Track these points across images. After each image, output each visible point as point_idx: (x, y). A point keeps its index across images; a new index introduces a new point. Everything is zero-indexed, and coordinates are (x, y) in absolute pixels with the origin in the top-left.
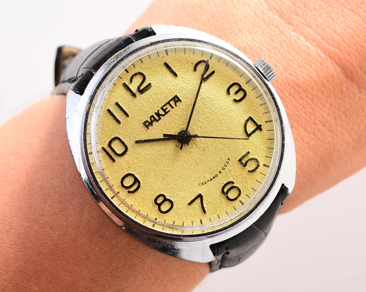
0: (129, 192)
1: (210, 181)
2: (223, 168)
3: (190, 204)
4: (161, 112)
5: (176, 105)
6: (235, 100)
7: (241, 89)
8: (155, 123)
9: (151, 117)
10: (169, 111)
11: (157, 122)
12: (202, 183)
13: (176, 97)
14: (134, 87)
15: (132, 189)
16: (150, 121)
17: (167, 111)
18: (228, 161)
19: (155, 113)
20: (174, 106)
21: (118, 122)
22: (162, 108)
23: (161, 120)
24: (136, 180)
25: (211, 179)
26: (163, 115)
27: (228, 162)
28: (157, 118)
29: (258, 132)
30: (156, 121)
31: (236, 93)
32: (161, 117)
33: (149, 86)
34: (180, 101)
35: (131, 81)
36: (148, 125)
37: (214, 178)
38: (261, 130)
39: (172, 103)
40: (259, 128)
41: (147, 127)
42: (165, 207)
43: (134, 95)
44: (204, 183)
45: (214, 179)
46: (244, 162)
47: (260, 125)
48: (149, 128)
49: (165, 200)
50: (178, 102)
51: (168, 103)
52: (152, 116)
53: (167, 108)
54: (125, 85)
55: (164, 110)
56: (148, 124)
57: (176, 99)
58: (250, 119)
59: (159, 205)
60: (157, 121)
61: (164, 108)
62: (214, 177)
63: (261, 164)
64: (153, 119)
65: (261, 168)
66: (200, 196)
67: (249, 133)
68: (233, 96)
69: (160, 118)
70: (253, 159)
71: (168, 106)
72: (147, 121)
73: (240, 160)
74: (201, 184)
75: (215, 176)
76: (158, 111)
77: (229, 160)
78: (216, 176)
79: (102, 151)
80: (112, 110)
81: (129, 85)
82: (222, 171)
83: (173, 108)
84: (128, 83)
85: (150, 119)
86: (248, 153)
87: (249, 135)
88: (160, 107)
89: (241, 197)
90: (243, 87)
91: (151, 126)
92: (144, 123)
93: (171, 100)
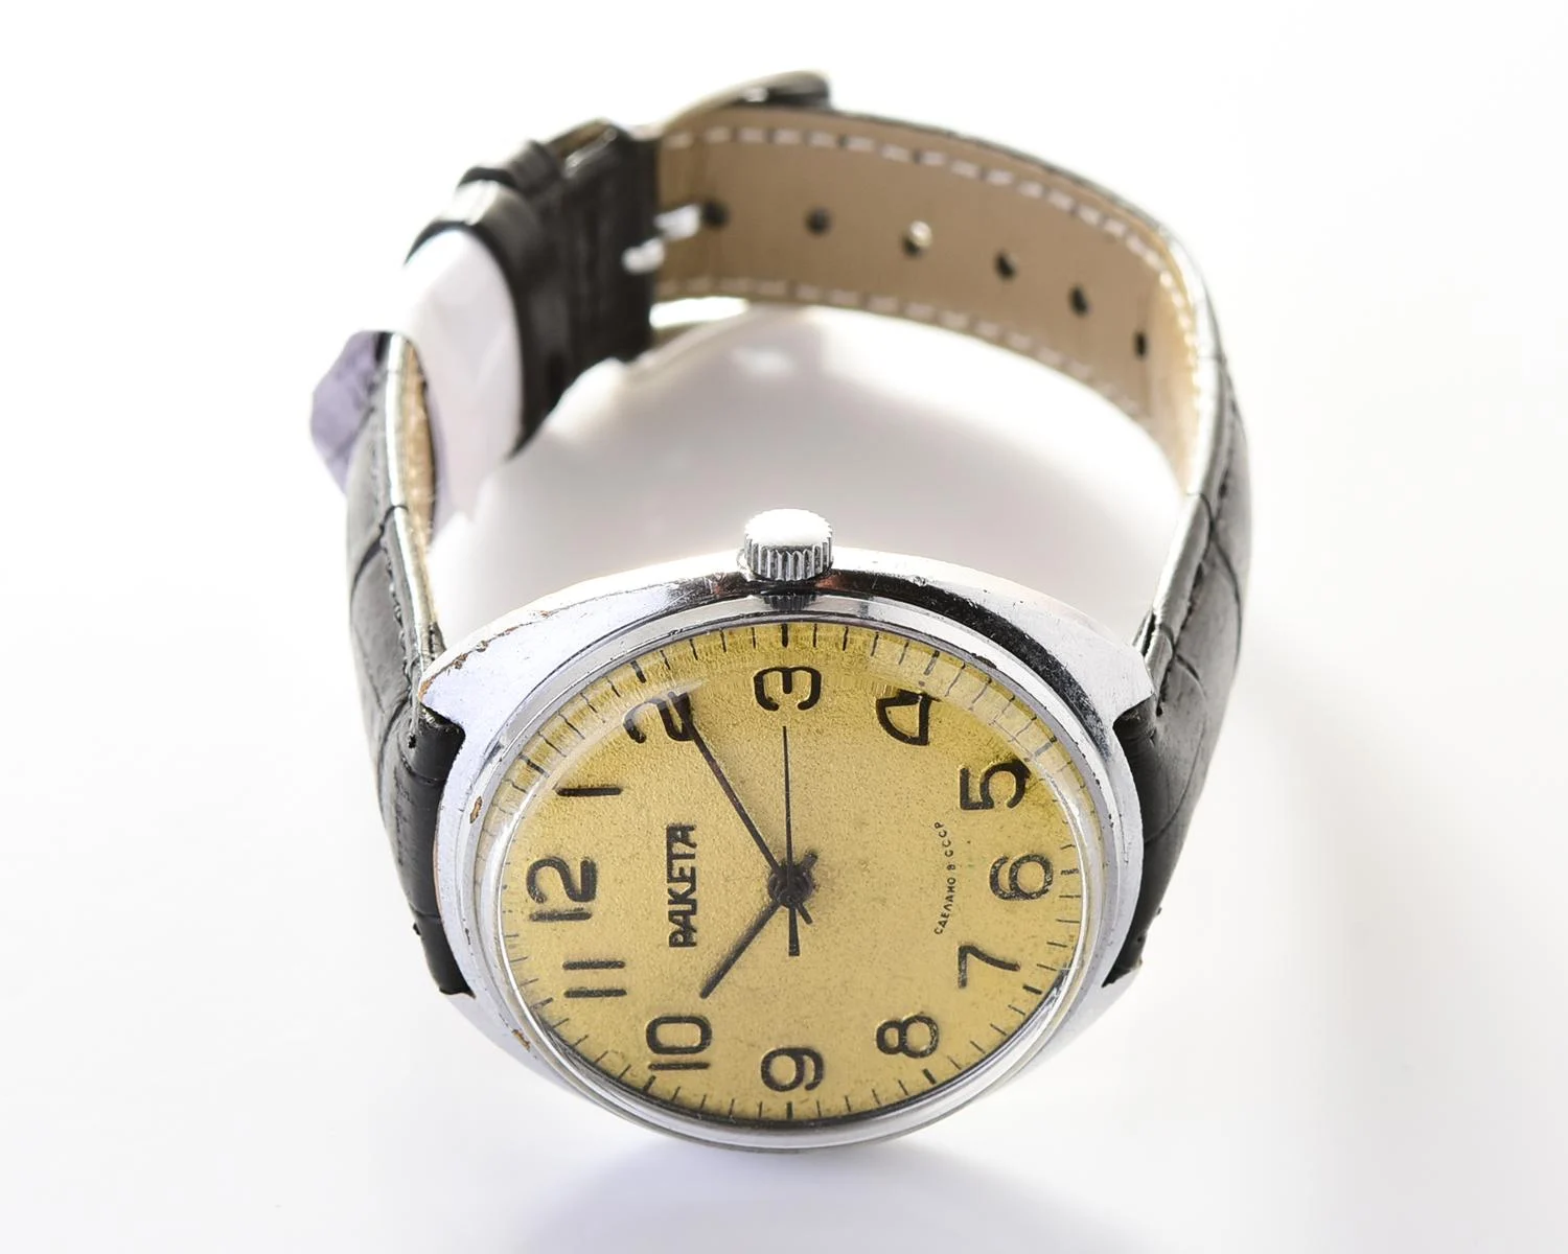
0: (810, 1087)
1: (950, 903)
3: (963, 983)
4: (682, 887)
5: (693, 846)
6: (803, 706)
7: (788, 672)
8: (694, 920)
9: (671, 919)
10: (693, 870)
11: (695, 914)
12: (940, 923)
13: (671, 829)
14: (558, 898)
15: (810, 1075)
16: (677, 927)
17: (688, 873)
18: (940, 829)
19: (670, 902)
20: (688, 850)
21: (621, 993)
22: (671, 879)
23: (699, 905)
24: (796, 1054)
25: (950, 898)
26: (693, 889)
27: (943, 834)
28: (687, 907)
29: (933, 709)
30: (692, 917)
31: (788, 688)
32: (692, 896)
33: (589, 869)
34: (692, 829)
35: (541, 898)
36: (685, 938)
37: (951, 889)
38: (936, 701)
39: (680, 848)
40: (926, 700)
41: (688, 943)
42: (918, 1036)
43: (582, 916)
44: (944, 919)
45: (953, 891)
46: (976, 795)
48: (694, 940)
49: (902, 1027)
50: (688, 835)
51: (671, 857)
52: (672, 914)
53: (682, 870)
54: (541, 917)
55: (683, 878)
56: (684, 935)
57: (678, 834)
58: (883, 703)
59: (902, 1048)
60: (693, 912)
61: (676, 874)
62: (948, 886)
64: (680, 918)
66: (965, 951)
67: (917, 734)
68: (789, 703)
69: (694, 903)
70: (991, 772)
71: (677, 864)
72: (674, 934)
73: (966, 804)
74: (941, 927)
75: (951, 883)
76: (670, 891)
77: (940, 826)
78: (951, 881)
79: (655, 1073)
80: (575, 986)
81: (547, 907)
82: (952, 860)
83: (692, 856)
84: (537, 907)
85: (672, 924)
86: (965, 774)
87: (922, 739)
88: (665, 882)
89: (1055, 863)
90: (791, 665)
91: (694, 934)
92: (674, 943)
93: (669, 847)
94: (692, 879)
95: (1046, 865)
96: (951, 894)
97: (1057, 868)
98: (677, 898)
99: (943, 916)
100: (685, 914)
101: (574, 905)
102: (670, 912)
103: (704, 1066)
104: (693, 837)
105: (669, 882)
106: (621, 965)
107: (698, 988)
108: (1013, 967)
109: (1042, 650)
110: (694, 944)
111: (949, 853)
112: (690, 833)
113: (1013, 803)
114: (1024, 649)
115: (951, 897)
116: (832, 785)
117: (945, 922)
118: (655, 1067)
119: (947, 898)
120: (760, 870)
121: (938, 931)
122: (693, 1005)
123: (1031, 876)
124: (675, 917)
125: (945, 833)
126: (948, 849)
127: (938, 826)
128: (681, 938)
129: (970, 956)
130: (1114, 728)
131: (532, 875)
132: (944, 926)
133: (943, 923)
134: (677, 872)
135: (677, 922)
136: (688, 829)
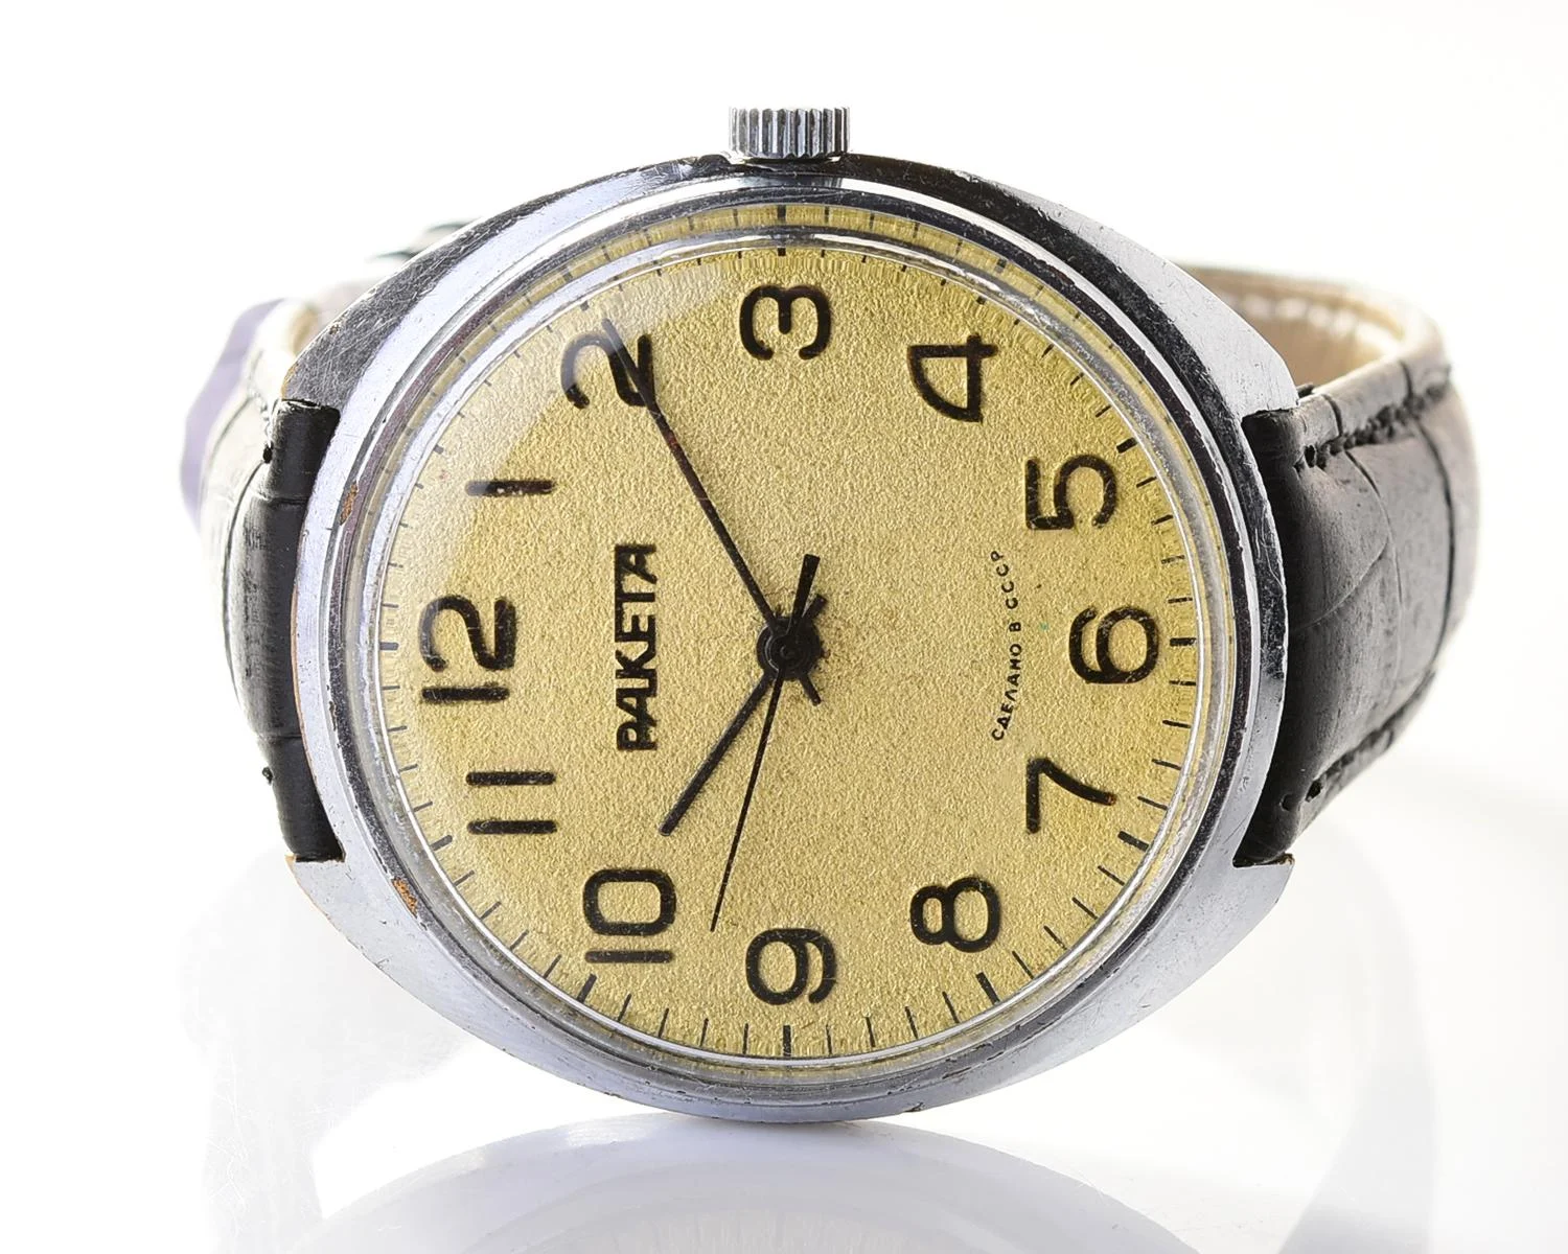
0: (817, 997)
1: (1015, 688)
3: (1034, 823)
4: (636, 650)
5: (652, 579)
6: (807, 353)
7: (786, 300)
8: (653, 705)
9: (620, 704)
10: (651, 620)
11: (653, 694)
12: (1000, 721)
13: (622, 552)
14: (465, 670)
15: (816, 979)
16: (629, 717)
17: (644, 626)
18: (999, 563)
19: (620, 674)
20: (645, 587)
21: (546, 827)
22: (620, 636)
23: (660, 679)
24: (797, 939)
25: (1013, 679)
26: (649, 655)
27: (1003, 571)
28: (640, 683)
29: (990, 367)
30: (650, 702)
31: (786, 325)
32: (649, 665)
33: (506, 613)
34: (651, 549)
35: (437, 663)
36: (640, 735)
37: (1015, 664)
38: (991, 351)
39: (633, 583)
40: (976, 351)
41: (644, 744)
42: (972, 915)
43: (492, 694)
44: (1007, 715)
45: (1018, 668)
46: (1049, 510)
47: (974, 340)
48: (653, 740)
49: (947, 897)
50: (644, 562)
51: (622, 597)
52: (622, 693)
53: (636, 619)
54: (437, 696)
55: (635, 635)
56: (637, 733)
57: (631, 558)
58: (918, 354)
59: (948, 934)
60: (651, 691)
61: (627, 627)
62: (1012, 661)
63: (1110, 456)
64: (632, 701)
65: (1127, 469)
66: (1041, 767)
67: (964, 404)
68: (788, 347)
69: (651, 675)
70: (1068, 469)
71: (631, 609)
72: (623, 729)
73: (1034, 518)
74: (1001, 729)
75: (1015, 654)
76: (619, 656)
77: (999, 557)
78: (1015, 650)
79: (597, 969)
80: (485, 815)
81: (447, 679)
82: (1016, 615)
83: (650, 598)
84: (433, 680)
85: (623, 712)
86: (1033, 470)
87: (972, 411)
88: (613, 640)
89: (1162, 625)
90: (789, 284)
91: (652, 729)
92: (624, 744)
93: (619, 580)
94: (650, 637)
95: (1151, 627)
96: (1014, 672)
97: (1167, 633)
98: (630, 668)
99: (1005, 709)
100: (642, 695)
101: (481, 677)
102: (619, 690)
103: (663, 957)
104: (652, 563)
105: (617, 640)
106: (548, 778)
107: (659, 818)
108: (1103, 798)
109: (1140, 292)
110: (653, 746)
111: (1011, 603)
112: (649, 557)
113: (1101, 520)
114: (1115, 285)
115: (1016, 676)
116: (847, 486)
117: (1008, 720)
118: (595, 956)
119: (1010, 679)
120: (749, 622)
121: (998, 735)
122: (648, 851)
123: (1129, 646)
124: (626, 700)
125: (1007, 568)
126: (1009, 596)
127: (996, 556)
128: (633, 735)
129: (1044, 779)
130: (1243, 425)
131: (427, 625)
132: (1005, 726)
133: (1004, 722)
134: (630, 624)
135: (628, 709)
136: (645, 550)
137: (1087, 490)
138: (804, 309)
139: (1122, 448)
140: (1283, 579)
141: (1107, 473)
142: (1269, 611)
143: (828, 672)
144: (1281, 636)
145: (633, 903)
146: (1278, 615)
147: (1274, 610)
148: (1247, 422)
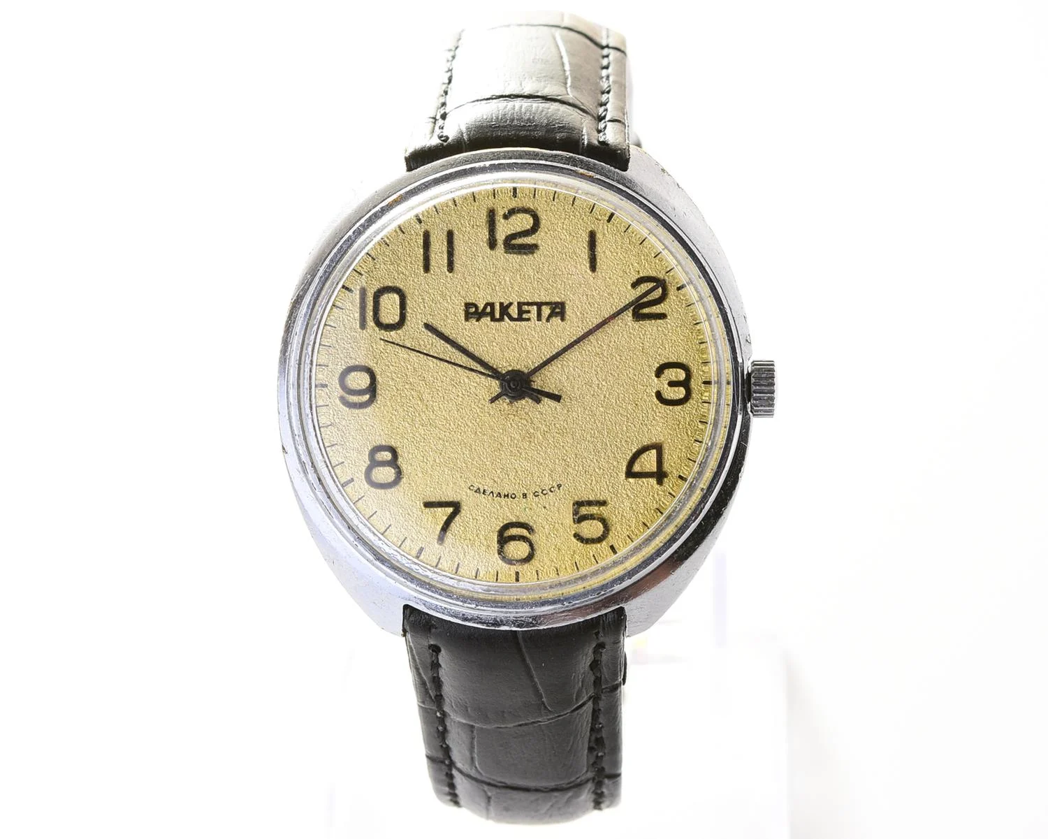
0: (342, 399)
1: (495, 496)
2: (537, 494)
3: (428, 505)
4: (514, 311)
5: (548, 320)
6: (658, 394)
7: (686, 384)
8: (486, 320)
9: (487, 304)
11: (492, 320)
12: (479, 489)
13: (562, 305)
14: (504, 229)
15: (352, 399)
18: (556, 488)
19: (501, 304)
21: (427, 268)
24: (372, 389)
25: (499, 495)
26: (511, 319)
27: (552, 489)
29: (653, 481)
30: (489, 319)
31: (672, 384)
33: (531, 249)
35: (506, 217)
36: (472, 314)
37: (506, 496)
38: (660, 482)
39: (546, 311)
40: (660, 475)
42: (383, 475)
43: (492, 244)
44: (482, 491)
45: (505, 498)
46: (584, 510)
47: (665, 475)
49: (394, 463)
51: (539, 305)
52: (492, 305)
53: (529, 312)
54: (492, 214)
55: (521, 312)
58: (659, 448)
59: (374, 464)
60: (493, 319)
61: (526, 308)
62: (508, 495)
63: (609, 541)
64: (488, 309)
65: (602, 549)
66: (456, 507)
67: (634, 470)
68: (661, 385)
69: (501, 319)
70: (603, 521)
73: (579, 504)
74: (475, 489)
75: (511, 496)
76: (511, 304)
77: (558, 488)
78: (513, 496)
79: (356, 296)
80: (433, 239)
81: (499, 221)
82: (530, 496)
84: (499, 214)
86: (604, 503)
87: (630, 474)
89: (526, 566)
90: (693, 384)
91: (475, 320)
92: (468, 305)
93: (547, 304)
94: (520, 319)
95: (525, 561)
96: (503, 497)
97: (521, 568)
98: (505, 309)
99: (485, 491)
100: (492, 314)
101: (501, 236)
102: (493, 304)
103: (363, 325)
104: (556, 320)
105: (519, 303)
106: (450, 269)
107: (431, 321)
108: (441, 537)
109: (686, 558)
112: (559, 318)
113: (577, 536)
114: (690, 544)
115: (500, 497)
117: (480, 492)
118: (363, 292)
119: (499, 493)
120: (526, 365)
121: (472, 488)
123: (517, 549)
124: (489, 307)
125: (553, 491)
126: (540, 493)
127: (559, 486)
129: (450, 510)
130: (621, 607)
131: (525, 210)
132: (476, 492)
133: (478, 491)
134: (527, 309)
135: (485, 307)
136: (562, 315)
137: (592, 529)
138: (680, 393)
139: (612, 547)
140: (545, 628)
141: (599, 540)
142: (531, 620)
143: (504, 403)
144: (518, 626)
145: (390, 310)
146: (528, 624)
147: (531, 623)
148: (622, 609)
